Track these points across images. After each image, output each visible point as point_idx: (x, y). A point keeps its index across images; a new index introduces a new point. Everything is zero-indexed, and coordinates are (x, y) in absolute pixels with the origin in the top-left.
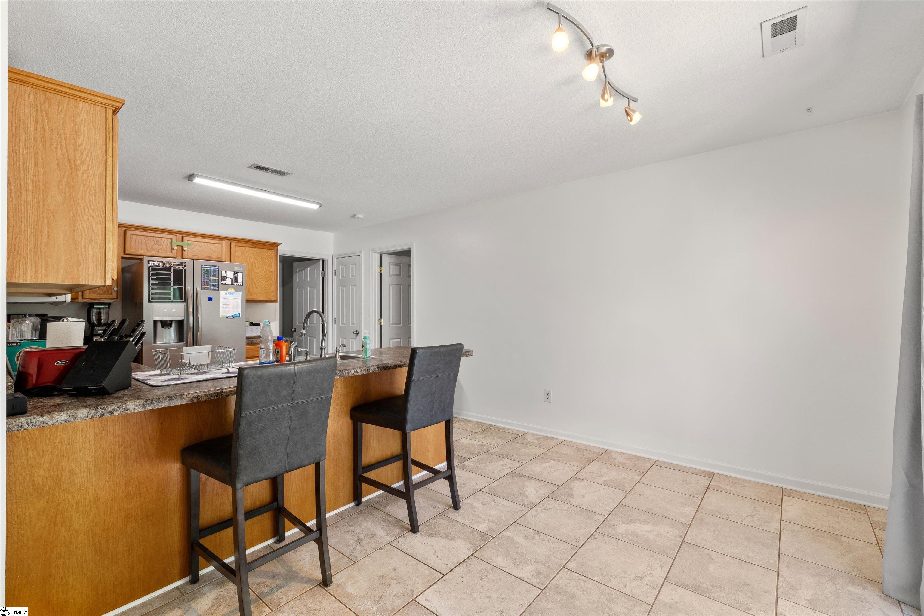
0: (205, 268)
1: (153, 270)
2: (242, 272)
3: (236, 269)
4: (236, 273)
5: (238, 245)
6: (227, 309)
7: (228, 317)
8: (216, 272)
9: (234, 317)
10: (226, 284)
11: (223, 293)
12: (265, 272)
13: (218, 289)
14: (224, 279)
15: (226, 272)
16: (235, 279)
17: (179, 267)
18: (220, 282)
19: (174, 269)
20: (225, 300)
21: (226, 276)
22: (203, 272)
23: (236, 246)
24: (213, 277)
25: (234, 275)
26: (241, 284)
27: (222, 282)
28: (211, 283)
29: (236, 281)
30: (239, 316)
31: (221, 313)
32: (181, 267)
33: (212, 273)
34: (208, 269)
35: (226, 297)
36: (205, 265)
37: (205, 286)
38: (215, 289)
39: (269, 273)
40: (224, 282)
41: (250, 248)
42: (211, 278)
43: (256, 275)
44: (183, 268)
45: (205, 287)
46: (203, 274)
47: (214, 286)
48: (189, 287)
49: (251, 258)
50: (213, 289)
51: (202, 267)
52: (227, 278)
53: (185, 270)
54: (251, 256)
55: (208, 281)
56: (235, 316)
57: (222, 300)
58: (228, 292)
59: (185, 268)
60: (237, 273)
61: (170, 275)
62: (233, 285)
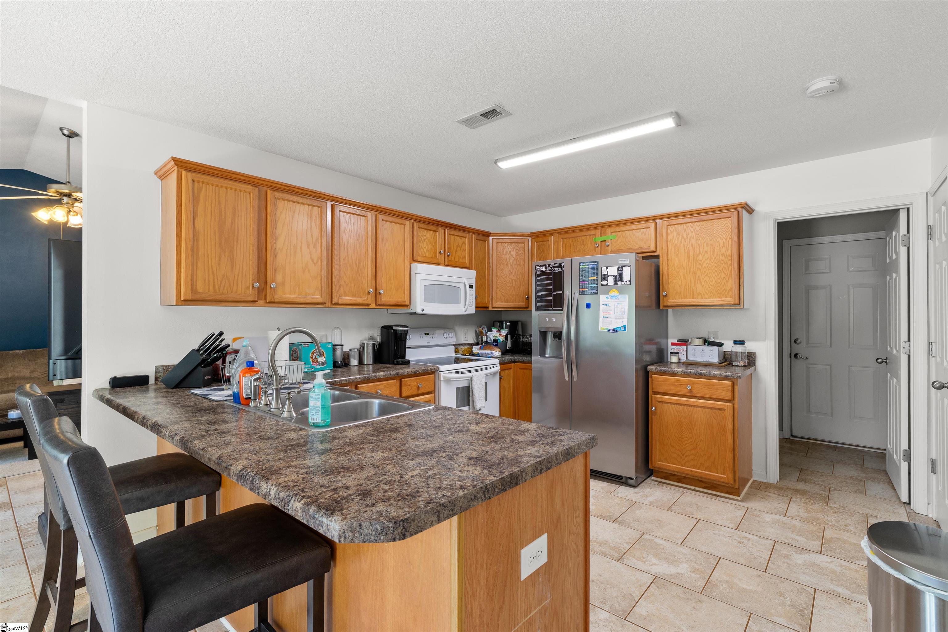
0: (584, 267)
1: (539, 275)
2: (629, 265)
3: (620, 263)
4: (620, 269)
5: (671, 224)
6: (608, 319)
7: (609, 330)
8: (596, 270)
9: (617, 331)
10: (607, 285)
11: (602, 298)
12: (715, 258)
13: (598, 292)
14: (605, 278)
15: (607, 268)
16: (620, 277)
17: (558, 269)
18: (600, 283)
19: (554, 272)
20: (605, 307)
21: (607, 274)
22: (581, 271)
23: (668, 225)
24: (592, 277)
25: (619, 270)
26: (629, 283)
27: (602, 283)
28: (589, 285)
29: (621, 280)
30: (625, 330)
31: (601, 325)
32: (560, 269)
33: (590, 271)
34: (586, 266)
35: (607, 303)
36: (583, 263)
37: (583, 289)
38: (594, 293)
39: (723, 258)
40: (604, 282)
41: (691, 224)
42: (589, 278)
43: (700, 264)
44: (562, 269)
45: (583, 291)
46: (581, 274)
47: (592, 288)
48: (567, 292)
49: (691, 239)
50: (591, 292)
51: (580, 265)
52: (608, 276)
53: (564, 271)
54: (692, 236)
55: (586, 283)
56: (619, 329)
57: (601, 307)
58: (610, 296)
59: (563, 269)
60: (622, 267)
61: (549, 279)
62: (617, 285)
